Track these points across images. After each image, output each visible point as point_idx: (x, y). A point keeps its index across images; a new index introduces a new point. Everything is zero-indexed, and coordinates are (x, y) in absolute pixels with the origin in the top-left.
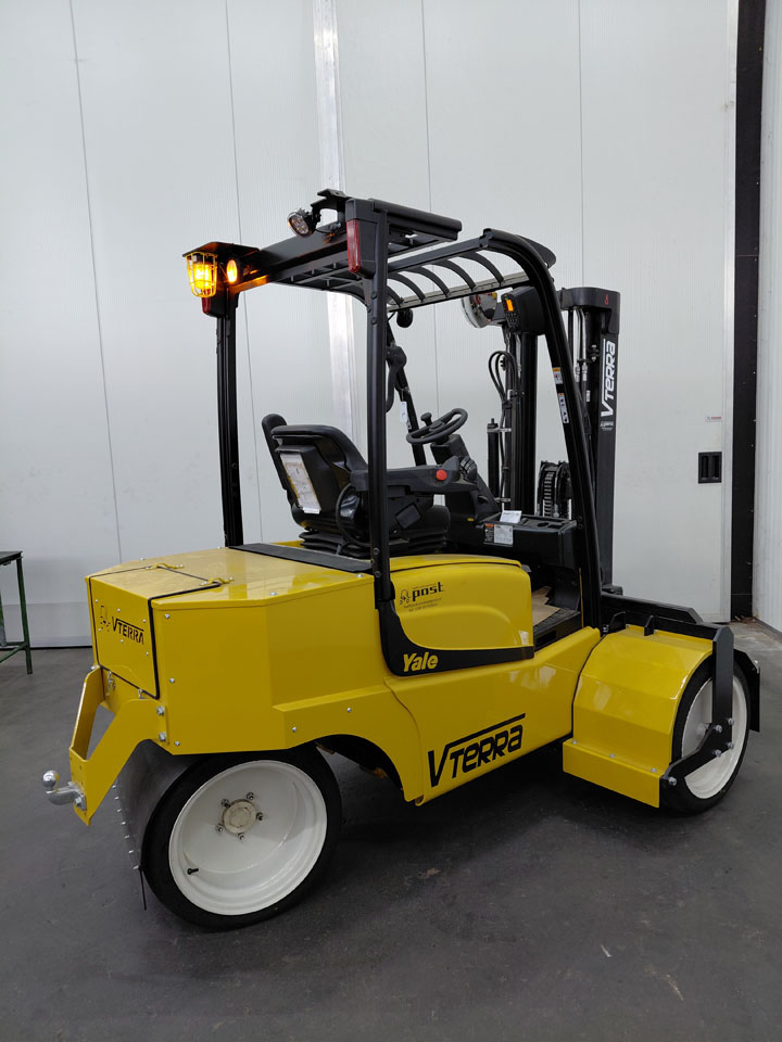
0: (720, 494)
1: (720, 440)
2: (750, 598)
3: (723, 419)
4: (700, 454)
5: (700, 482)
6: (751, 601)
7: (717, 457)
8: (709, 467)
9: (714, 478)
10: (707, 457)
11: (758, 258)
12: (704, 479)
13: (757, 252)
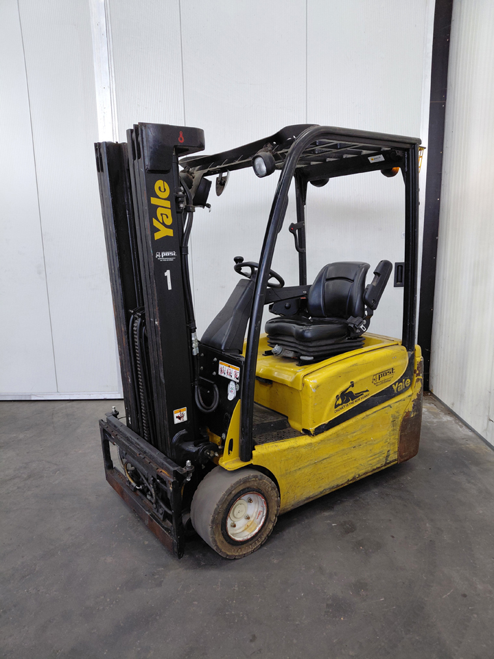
4: (395, 263)
5: (395, 286)
6: (428, 377)
8: (402, 275)
11: (445, 104)
13: (445, 99)
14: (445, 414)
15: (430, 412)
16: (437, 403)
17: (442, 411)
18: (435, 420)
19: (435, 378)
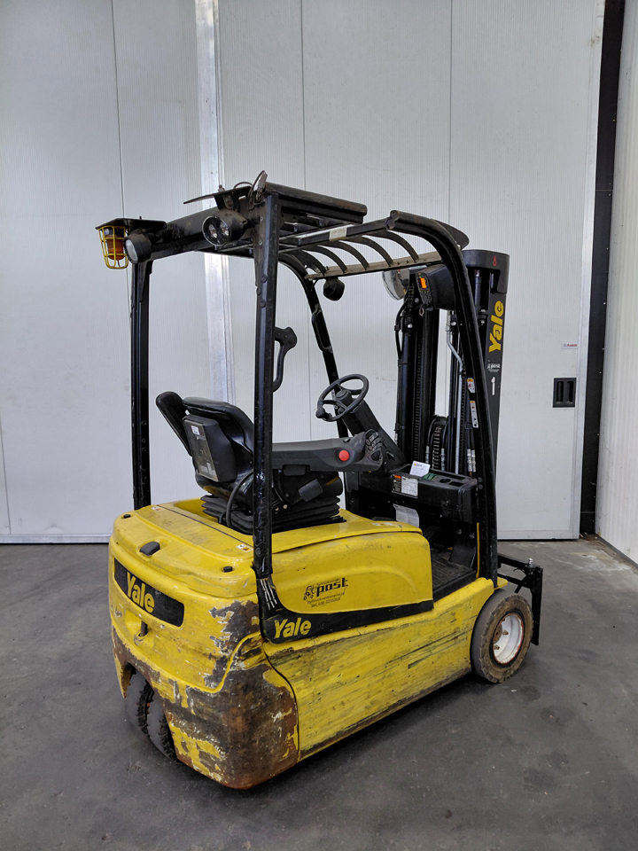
0: (574, 417)
1: (575, 366)
2: (594, 515)
3: (579, 345)
4: (555, 379)
5: (554, 406)
6: (594, 518)
7: (572, 383)
8: (563, 392)
9: (568, 402)
10: (562, 383)
11: (611, 193)
12: (559, 403)
13: (612, 187)
14: (620, 562)
15: (601, 560)
16: (607, 548)
17: (615, 558)
18: (609, 570)
19: (603, 519)
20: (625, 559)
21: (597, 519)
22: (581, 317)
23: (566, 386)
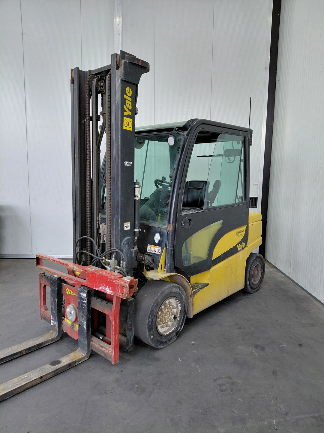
0: (256, 212)
1: (257, 192)
3: (259, 184)
4: (250, 197)
7: (256, 199)
8: (253, 202)
9: (255, 206)
10: (252, 199)
11: (273, 126)
12: (251, 206)
13: (273, 123)
16: (270, 264)
17: (270, 267)
19: (267, 252)
20: (274, 267)
21: (265, 252)
22: (260, 173)
23: (253, 200)
